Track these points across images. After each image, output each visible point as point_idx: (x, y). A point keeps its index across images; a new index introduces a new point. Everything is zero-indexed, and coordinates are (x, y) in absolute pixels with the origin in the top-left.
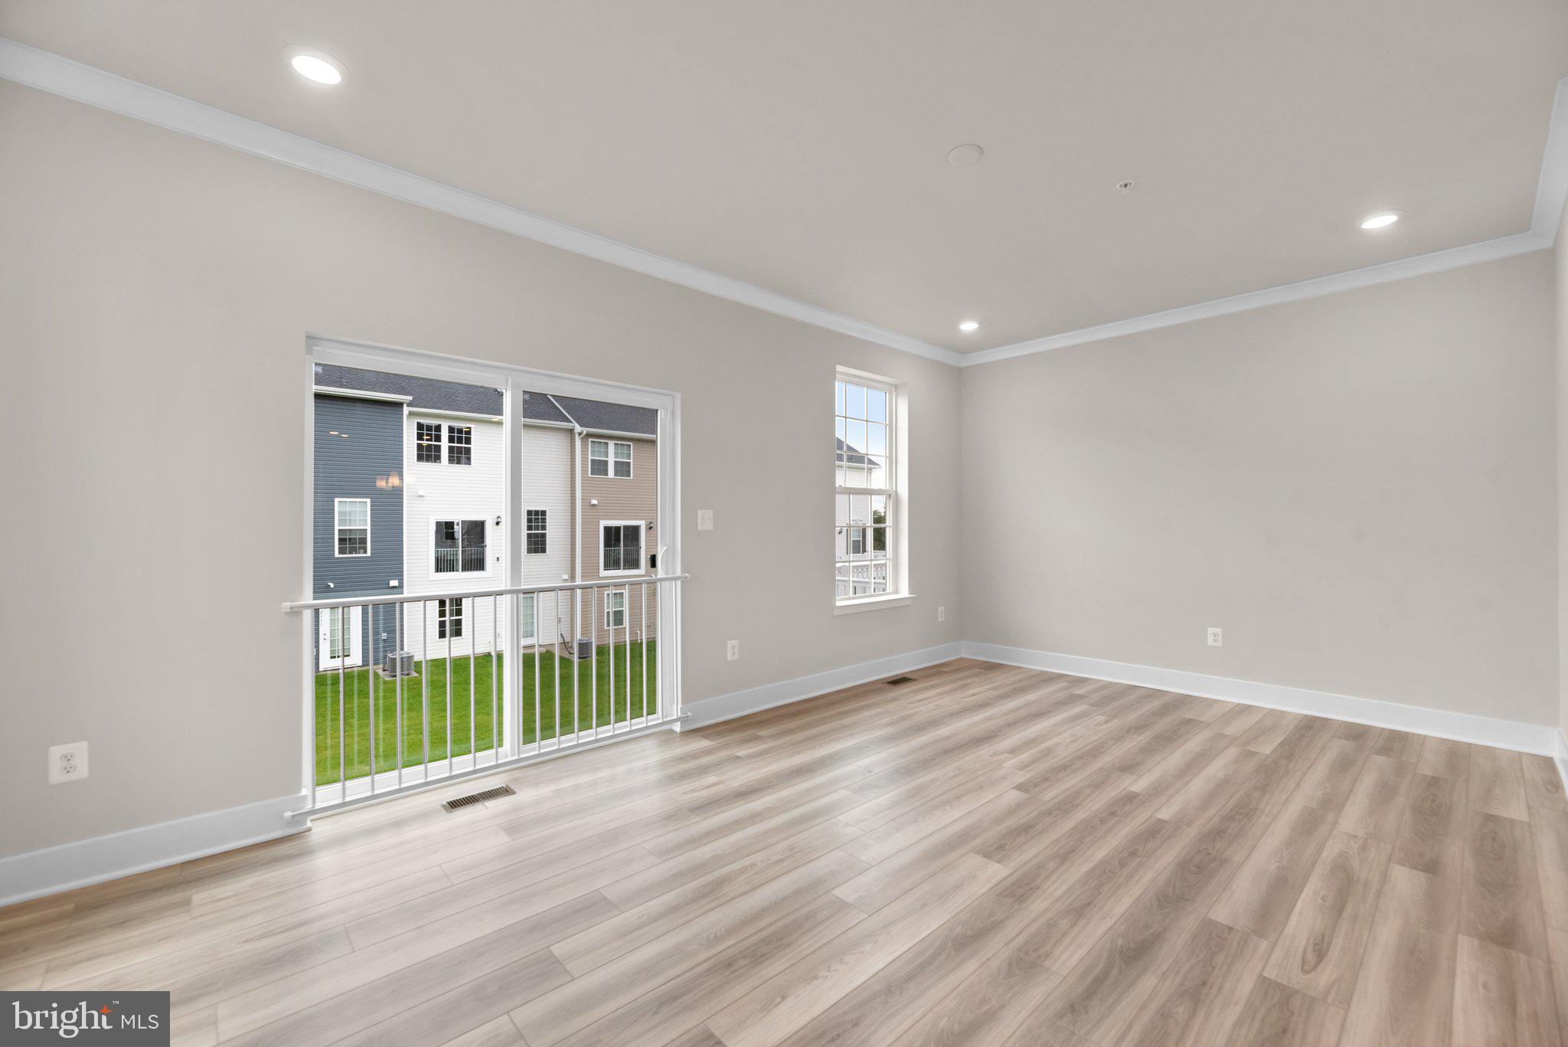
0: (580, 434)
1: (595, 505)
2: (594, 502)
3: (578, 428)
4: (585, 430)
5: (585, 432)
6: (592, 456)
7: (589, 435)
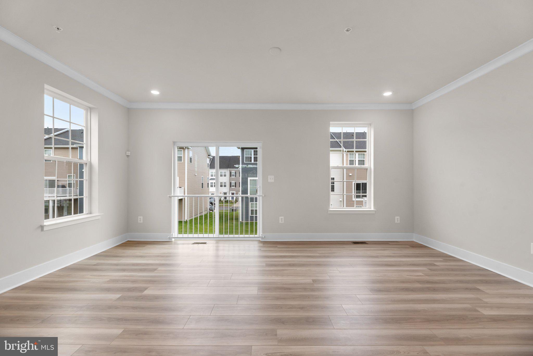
0: (345, 151)
1: (351, 176)
2: (351, 174)
3: (345, 150)
4: (347, 150)
5: (347, 151)
6: (349, 159)
7: (348, 152)
